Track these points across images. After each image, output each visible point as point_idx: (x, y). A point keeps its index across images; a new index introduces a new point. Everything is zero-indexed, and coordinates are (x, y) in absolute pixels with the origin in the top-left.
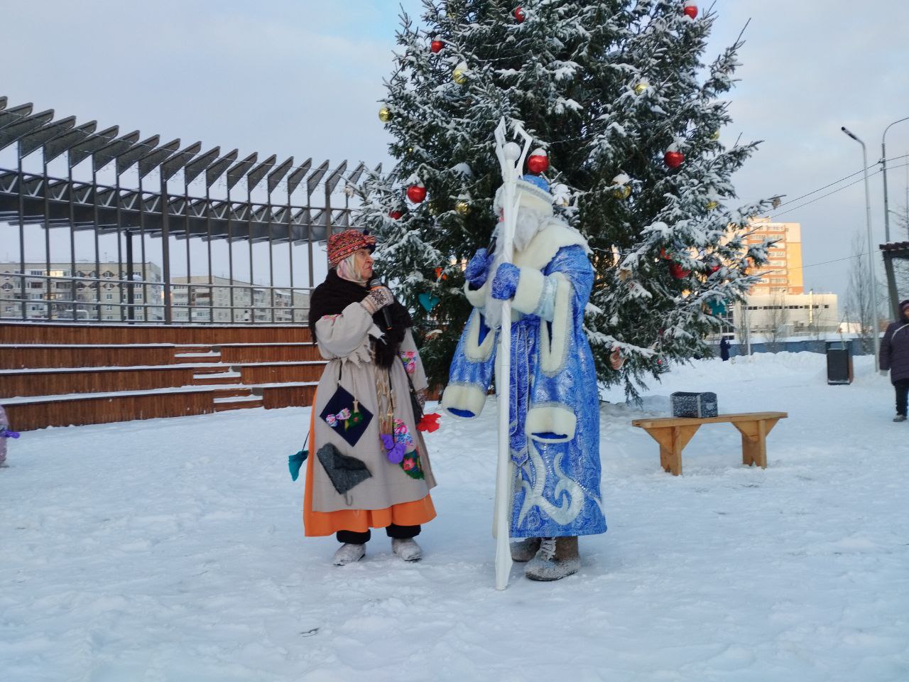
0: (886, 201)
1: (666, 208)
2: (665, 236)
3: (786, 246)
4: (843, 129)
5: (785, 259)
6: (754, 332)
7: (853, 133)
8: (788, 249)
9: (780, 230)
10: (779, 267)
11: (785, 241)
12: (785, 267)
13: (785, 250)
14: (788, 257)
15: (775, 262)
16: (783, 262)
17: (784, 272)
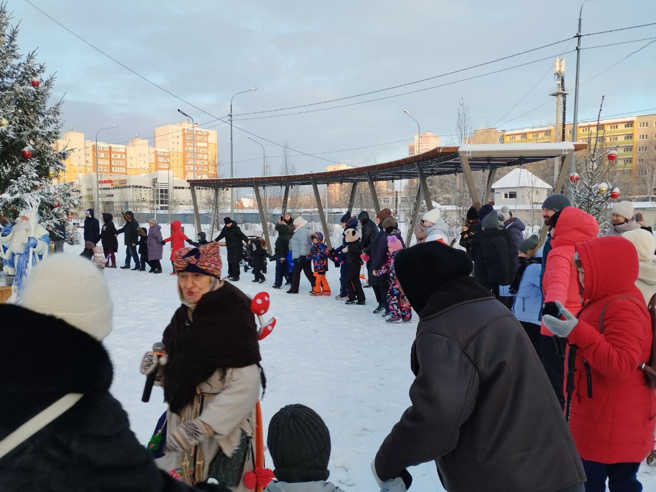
0: (232, 139)
1: (11, 186)
2: (9, 201)
3: (208, 146)
4: (179, 110)
5: (207, 154)
6: (181, 204)
7: (185, 113)
8: (209, 148)
9: (204, 134)
10: (203, 159)
11: (207, 142)
12: (207, 160)
13: (207, 148)
14: (209, 153)
15: (200, 155)
16: (206, 156)
17: (206, 163)
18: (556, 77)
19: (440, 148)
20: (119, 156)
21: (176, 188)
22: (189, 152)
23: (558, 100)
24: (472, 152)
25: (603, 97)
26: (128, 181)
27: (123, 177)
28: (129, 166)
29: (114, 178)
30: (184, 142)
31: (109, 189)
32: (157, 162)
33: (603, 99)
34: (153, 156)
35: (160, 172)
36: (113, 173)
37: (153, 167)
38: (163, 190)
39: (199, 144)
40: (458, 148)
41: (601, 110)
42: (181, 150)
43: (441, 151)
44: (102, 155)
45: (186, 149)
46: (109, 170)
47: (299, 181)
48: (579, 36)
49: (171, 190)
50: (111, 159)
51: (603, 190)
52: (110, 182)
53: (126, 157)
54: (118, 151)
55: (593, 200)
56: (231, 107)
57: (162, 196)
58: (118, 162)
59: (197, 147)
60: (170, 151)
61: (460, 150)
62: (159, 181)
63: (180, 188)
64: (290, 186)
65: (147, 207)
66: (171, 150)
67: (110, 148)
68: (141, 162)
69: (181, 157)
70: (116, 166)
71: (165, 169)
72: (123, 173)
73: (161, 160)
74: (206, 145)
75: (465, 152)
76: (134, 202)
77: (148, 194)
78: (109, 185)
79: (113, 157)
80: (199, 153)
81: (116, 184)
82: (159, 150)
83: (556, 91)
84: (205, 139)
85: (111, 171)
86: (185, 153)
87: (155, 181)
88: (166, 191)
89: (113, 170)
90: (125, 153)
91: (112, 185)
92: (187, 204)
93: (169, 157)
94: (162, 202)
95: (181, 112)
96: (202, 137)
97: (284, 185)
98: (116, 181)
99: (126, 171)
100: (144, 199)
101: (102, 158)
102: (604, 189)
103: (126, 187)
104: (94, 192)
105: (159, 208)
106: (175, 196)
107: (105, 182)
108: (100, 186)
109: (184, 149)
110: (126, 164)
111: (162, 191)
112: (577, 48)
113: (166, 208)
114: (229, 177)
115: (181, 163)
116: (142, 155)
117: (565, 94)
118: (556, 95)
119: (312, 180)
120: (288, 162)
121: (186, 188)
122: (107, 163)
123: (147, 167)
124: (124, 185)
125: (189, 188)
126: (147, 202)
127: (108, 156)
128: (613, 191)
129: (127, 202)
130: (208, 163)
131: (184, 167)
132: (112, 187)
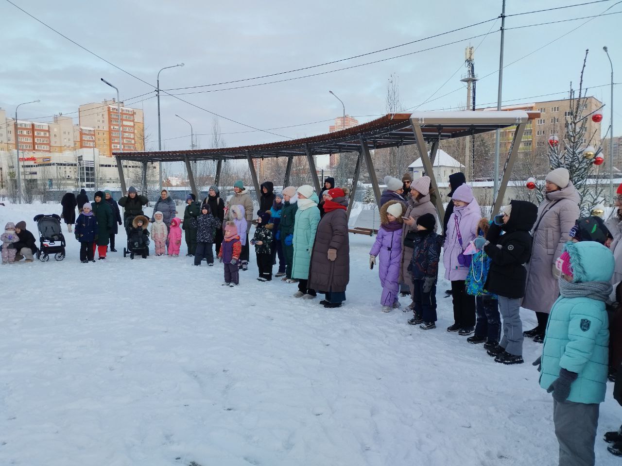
3: (134, 125)
4: (102, 79)
5: (134, 133)
6: (109, 182)
7: (108, 82)
8: (136, 127)
9: (130, 113)
10: (130, 138)
11: (133, 121)
12: (134, 139)
13: (133, 127)
14: (136, 131)
15: (126, 134)
16: (132, 135)
17: (133, 142)
18: (467, 64)
19: (391, 115)
20: (42, 134)
21: (102, 166)
22: (114, 131)
23: (469, 86)
24: (426, 119)
25: (587, 50)
26: (52, 159)
27: (47, 155)
28: (52, 144)
29: (38, 155)
30: (110, 121)
31: (32, 166)
32: (81, 140)
33: (587, 53)
34: (78, 134)
35: (85, 149)
36: (37, 150)
37: (78, 144)
38: (89, 167)
39: (125, 123)
40: (410, 115)
41: (584, 66)
42: (106, 128)
43: (392, 117)
44: (25, 133)
45: (112, 127)
46: (32, 148)
47: (232, 154)
48: (503, 17)
49: (97, 168)
50: (33, 137)
51: (590, 155)
52: (33, 159)
53: (49, 134)
54: (41, 129)
55: (577, 166)
56: (158, 82)
57: (87, 174)
58: (42, 139)
59: (123, 126)
60: (95, 129)
61: (412, 117)
62: (84, 159)
63: (106, 166)
64: (223, 161)
65: (72, 184)
66: (97, 128)
67: (33, 125)
68: (65, 140)
69: (106, 136)
70: (40, 144)
71: (91, 147)
72: (46, 151)
73: (85, 138)
74: (131, 124)
75: (418, 120)
76: (58, 179)
77: (73, 172)
78: (32, 163)
79: (36, 134)
80: (125, 132)
81: (40, 161)
82: (83, 128)
83: (466, 77)
84: (132, 119)
85: (34, 149)
86: (110, 131)
87: (80, 158)
88: (92, 169)
89: (36, 148)
90: (49, 131)
91: (35, 163)
92: (114, 182)
93: (94, 135)
94: (88, 180)
95: (105, 81)
96: (128, 116)
97: (216, 159)
98: (40, 158)
99: (50, 149)
100: (69, 176)
101: (24, 136)
102: (592, 153)
103: (50, 165)
104: (15, 169)
105: (85, 185)
106: (101, 174)
107: (28, 159)
108: (21, 163)
109: (110, 127)
110: (50, 141)
111: (87, 169)
112: (501, 28)
113: (92, 186)
114: (157, 150)
115: (107, 142)
116: (67, 133)
117: (475, 80)
118: (467, 81)
119: (247, 153)
120: (218, 138)
121: (113, 166)
122: (30, 140)
123: (72, 145)
124: (48, 162)
125: (116, 166)
126: (73, 180)
127: (31, 134)
128: (597, 157)
129: (51, 180)
130: (135, 142)
131: (110, 145)
132: (35, 164)
